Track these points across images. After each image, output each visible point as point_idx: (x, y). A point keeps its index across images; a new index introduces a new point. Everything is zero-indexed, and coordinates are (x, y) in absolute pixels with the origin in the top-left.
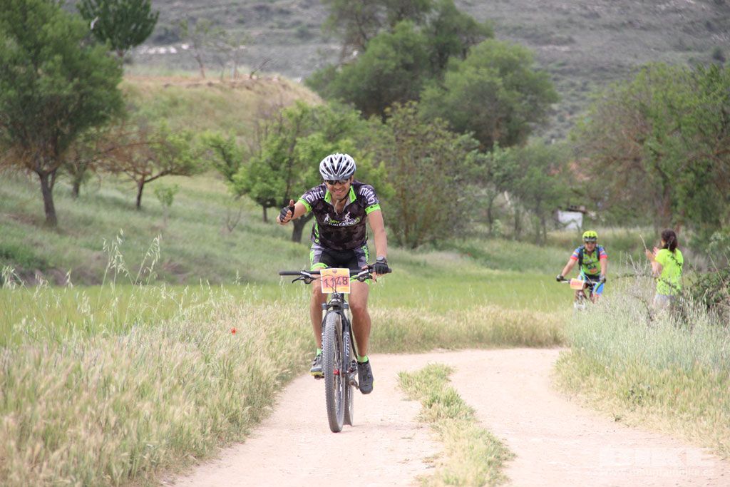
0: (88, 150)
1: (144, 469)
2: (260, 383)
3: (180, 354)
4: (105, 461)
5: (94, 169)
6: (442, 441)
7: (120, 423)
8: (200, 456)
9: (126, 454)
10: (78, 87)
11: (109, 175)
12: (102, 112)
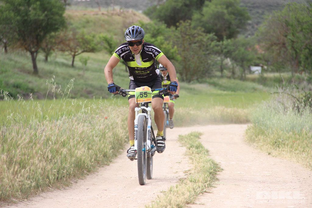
0: (51, 42)
1: (64, 177)
2: (118, 140)
3: (82, 128)
4: (46, 173)
5: (54, 50)
6: (193, 164)
7: (53, 157)
8: (89, 171)
9: (55, 170)
10: (46, 16)
11: (60, 52)
12: (57, 26)
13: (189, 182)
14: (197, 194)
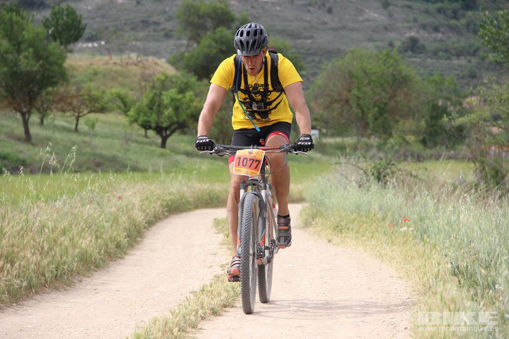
0: (48, 100)
2: (135, 226)
5: (51, 110)
7: (51, 249)
9: (53, 266)
10: (42, 66)
11: (60, 113)
12: (55, 80)
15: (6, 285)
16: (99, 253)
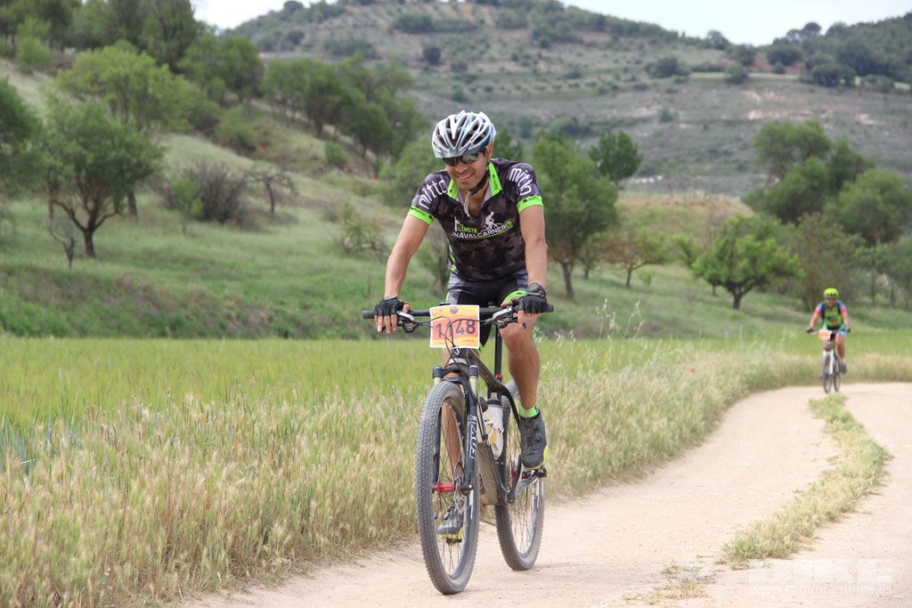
0: (595, 249)
1: (634, 463)
2: (712, 406)
3: (656, 385)
4: (607, 457)
5: (598, 261)
6: (840, 446)
8: (671, 455)
9: (621, 453)
10: (588, 206)
11: (608, 265)
12: (604, 223)
13: (840, 476)
14: (856, 497)
15: (568, 474)
16: (673, 439)
